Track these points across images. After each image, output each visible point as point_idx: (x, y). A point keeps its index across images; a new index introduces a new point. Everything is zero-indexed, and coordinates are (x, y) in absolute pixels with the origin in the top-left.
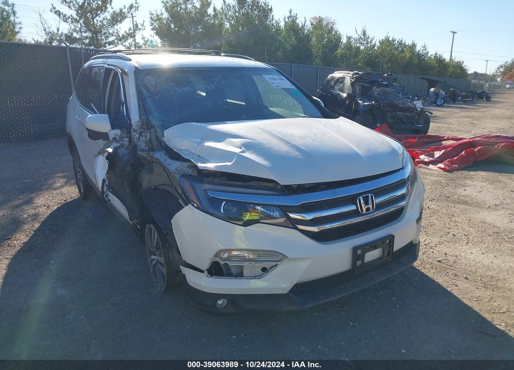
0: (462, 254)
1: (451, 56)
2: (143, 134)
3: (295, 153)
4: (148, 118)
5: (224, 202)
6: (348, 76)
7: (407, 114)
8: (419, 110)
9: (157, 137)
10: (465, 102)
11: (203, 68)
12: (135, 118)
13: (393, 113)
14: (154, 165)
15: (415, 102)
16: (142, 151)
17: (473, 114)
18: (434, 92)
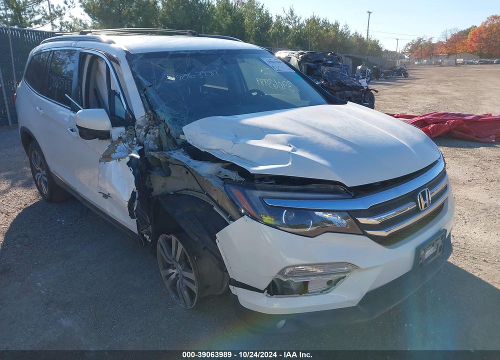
0: (468, 235)
1: (368, 35)
2: (151, 131)
3: (348, 149)
4: (155, 113)
5: (286, 211)
6: (293, 56)
7: (355, 92)
8: (365, 88)
9: (168, 134)
10: (387, 79)
11: (201, 51)
12: (139, 112)
13: (341, 92)
14: (171, 166)
15: (360, 81)
16: (152, 150)
17: (399, 90)
18: (361, 70)
